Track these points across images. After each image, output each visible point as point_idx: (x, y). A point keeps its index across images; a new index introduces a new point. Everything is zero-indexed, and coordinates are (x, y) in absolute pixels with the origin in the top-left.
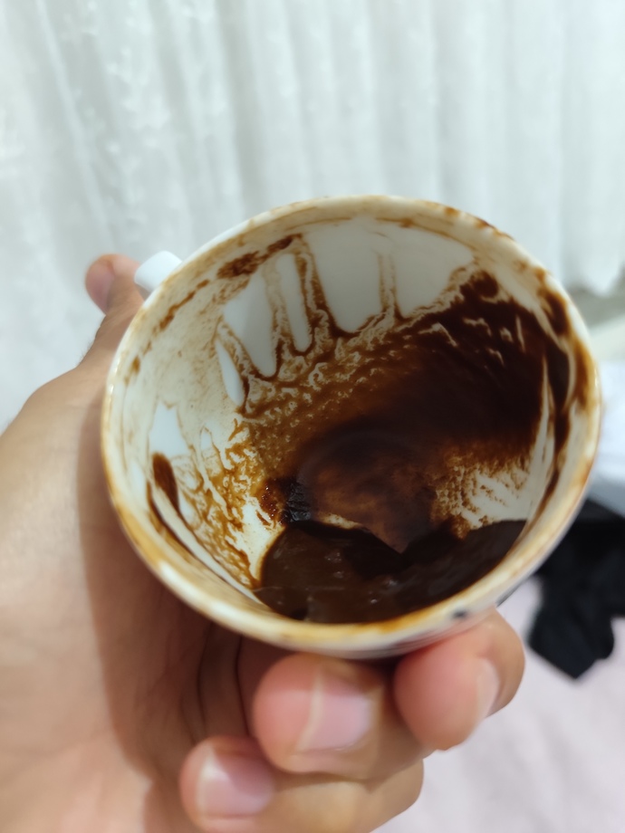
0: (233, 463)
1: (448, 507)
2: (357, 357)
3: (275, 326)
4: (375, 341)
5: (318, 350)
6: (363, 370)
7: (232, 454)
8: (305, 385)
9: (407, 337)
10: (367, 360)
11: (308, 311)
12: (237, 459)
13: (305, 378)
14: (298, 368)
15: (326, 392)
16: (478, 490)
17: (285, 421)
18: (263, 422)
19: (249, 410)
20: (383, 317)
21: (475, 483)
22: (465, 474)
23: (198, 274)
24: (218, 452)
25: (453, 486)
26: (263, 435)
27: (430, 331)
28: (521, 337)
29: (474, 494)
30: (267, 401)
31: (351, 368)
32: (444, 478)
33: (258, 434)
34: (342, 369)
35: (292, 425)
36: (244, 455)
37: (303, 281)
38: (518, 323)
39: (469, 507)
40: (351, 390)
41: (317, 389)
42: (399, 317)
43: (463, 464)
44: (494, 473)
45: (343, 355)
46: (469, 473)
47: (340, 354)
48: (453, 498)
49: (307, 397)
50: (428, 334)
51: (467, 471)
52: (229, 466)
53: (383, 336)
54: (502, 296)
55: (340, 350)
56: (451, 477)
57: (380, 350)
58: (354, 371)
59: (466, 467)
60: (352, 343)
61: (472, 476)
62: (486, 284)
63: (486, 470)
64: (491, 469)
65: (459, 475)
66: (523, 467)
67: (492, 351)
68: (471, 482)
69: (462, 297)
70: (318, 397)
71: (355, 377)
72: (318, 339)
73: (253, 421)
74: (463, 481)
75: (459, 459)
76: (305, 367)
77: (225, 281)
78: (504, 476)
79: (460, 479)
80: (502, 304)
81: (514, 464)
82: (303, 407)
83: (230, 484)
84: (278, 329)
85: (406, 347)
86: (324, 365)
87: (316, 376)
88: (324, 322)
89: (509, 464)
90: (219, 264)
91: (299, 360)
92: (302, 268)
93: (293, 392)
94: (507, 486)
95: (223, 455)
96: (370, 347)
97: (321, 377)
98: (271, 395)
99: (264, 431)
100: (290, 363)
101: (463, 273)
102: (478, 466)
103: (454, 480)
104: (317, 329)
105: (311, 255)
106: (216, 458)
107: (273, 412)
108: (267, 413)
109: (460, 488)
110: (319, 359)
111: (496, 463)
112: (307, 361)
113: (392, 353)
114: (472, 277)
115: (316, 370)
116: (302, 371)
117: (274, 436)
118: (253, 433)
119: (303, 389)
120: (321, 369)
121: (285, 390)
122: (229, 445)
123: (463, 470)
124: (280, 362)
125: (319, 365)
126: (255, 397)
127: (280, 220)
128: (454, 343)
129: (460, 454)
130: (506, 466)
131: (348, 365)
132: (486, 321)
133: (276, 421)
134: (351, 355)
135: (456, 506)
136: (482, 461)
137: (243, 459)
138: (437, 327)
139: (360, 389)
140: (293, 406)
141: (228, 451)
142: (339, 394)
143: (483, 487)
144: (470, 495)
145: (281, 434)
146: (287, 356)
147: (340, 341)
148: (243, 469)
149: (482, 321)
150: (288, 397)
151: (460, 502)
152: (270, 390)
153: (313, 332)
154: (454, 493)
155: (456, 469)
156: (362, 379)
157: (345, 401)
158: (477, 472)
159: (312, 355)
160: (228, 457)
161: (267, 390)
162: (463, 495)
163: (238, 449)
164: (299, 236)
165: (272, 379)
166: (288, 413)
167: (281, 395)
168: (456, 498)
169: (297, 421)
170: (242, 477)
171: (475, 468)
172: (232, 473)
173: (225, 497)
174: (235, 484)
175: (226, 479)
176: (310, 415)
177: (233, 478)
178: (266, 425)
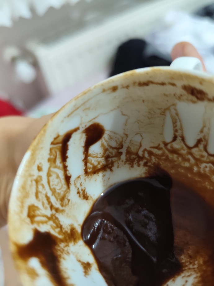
0: (143, 155)
7: (146, 153)
8: (199, 164)
12: (146, 155)
13: (202, 162)
14: (202, 156)
16: (185, 279)
17: (179, 166)
18: (170, 156)
19: (169, 147)
21: (189, 276)
22: (194, 268)
23: (172, 78)
24: (141, 146)
26: (165, 160)
29: (183, 277)
30: (179, 152)
32: (190, 257)
33: (164, 157)
35: (180, 170)
36: (151, 158)
40: (212, 188)
41: (202, 171)
43: (200, 266)
46: (195, 271)
49: (195, 169)
51: (196, 269)
52: (140, 153)
56: (191, 261)
59: (198, 268)
61: (193, 273)
65: (193, 265)
68: (189, 274)
70: (199, 174)
73: (167, 152)
74: (190, 269)
76: (205, 159)
77: (184, 92)
79: (191, 266)
82: (190, 169)
83: (134, 159)
84: (203, 134)
90: (186, 83)
91: (205, 154)
93: (193, 161)
95: (142, 149)
97: (207, 169)
99: (167, 159)
102: (199, 275)
103: (191, 263)
106: (138, 147)
107: (178, 158)
108: (175, 156)
110: (213, 163)
112: (208, 158)
116: (202, 159)
117: (169, 165)
118: (162, 155)
121: (190, 157)
122: (148, 149)
123: (196, 266)
124: (196, 146)
125: (211, 165)
129: (205, 262)
133: (175, 161)
136: (201, 276)
137: (149, 158)
140: (187, 164)
141: (145, 150)
142: (207, 183)
143: (187, 281)
145: (173, 168)
148: (145, 161)
150: (188, 160)
155: (196, 262)
157: (206, 188)
158: (195, 276)
159: (211, 158)
160: (144, 152)
161: (183, 149)
163: (150, 153)
165: (189, 148)
166: (183, 164)
167: (187, 157)
169: (183, 171)
170: (142, 163)
171: (197, 273)
172: (140, 158)
173: (127, 160)
174: (136, 161)
175: (134, 156)
176: (189, 175)
177: (137, 159)
178: (170, 158)
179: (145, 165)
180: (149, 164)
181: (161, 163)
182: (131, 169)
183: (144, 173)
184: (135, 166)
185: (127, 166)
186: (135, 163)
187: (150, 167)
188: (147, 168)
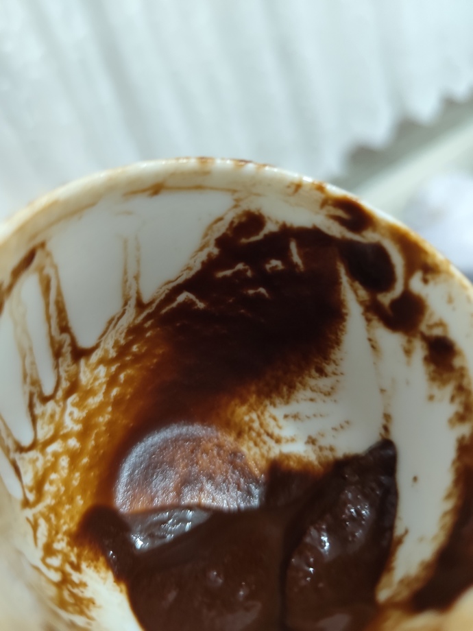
0: (57, 569)
1: (263, 456)
2: (102, 371)
3: (25, 376)
4: (116, 343)
5: (65, 384)
6: (112, 381)
7: (49, 561)
8: (65, 431)
9: (149, 323)
10: (113, 368)
11: (52, 339)
12: (55, 561)
13: (59, 426)
14: (52, 416)
15: (88, 425)
16: (282, 422)
17: (67, 482)
18: (49, 501)
19: (31, 497)
20: (123, 313)
21: (275, 418)
22: (259, 417)
24: (37, 569)
25: (254, 434)
26: (58, 516)
27: (174, 305)
28: (296, 259)
29: (280, 429)
30: (40, 473)
31: (101, 385)
33: (52, 516)
34: (90, 392)
35: (75, 483)
36: (58, 552)
37: (47, 305)
38: (293, 247)
39: (283, 441)
40: (110, 409)
41: (77, 428)
42: (140, 306)
43: (251, 408)
44: (289, 397)
45: (88, 374)
46: (263, 413)
47: (85, 378)
48: (261, 444)
49: (73, 443)
50: (173, 309)
51: (259, 412)
52: (56, 577)
53: (123, 335)
54: (270, 227)
55: (85, 372)
56: (247, 428)
57: (123, 350)
58: (104, 387)
59: (255, 410)
60: (94, 358)
61: (267, 415)
62: (253, 221)
63: (277, 401)
64: (283, 397)
65: (252, 421)
66: (322, 372)
67: (251, 292)
68: (270, 420)
69: (216, 251)
70: (83, 436)
71: (107, 393)
72: (63, 375)
73: (41, 507)
74: (261, 425)
75: (244, 409)
76: (58, 410)
78: (302, 394)
79: (256, 425)
80: (272, 237)
81: (307, 378)
82: (74, 456)
83: (73, 595)
84: (28, 380)
85: (148, 334)
86: (74, 398)
87: (71, 414)
88: (67, 349)
89: (301, 383)
91: (51, 405)
92: (46, 286)
93: (56, 447)
94: (312, 400)
95: (44, 569)
96: (113, 353)
97: (78, 414)
98: (40, 464)
99: (53, 509)
100: (43, 414)
101: (220, 224)
102: (267, 402)
103: (251, 429)
104: (61, 360)
105: (55, 267)
106: (43, 578)
107: (51, 483)
108: (47, 487)
109: (262, 431)
110: (69, 393)
111: (285, 389)
112: (57, 402)
113: (135, 348)
114: (232, 223)
115: (69, 409)
116: (57, 417)
117: (67, 507)
118: (48, 520)
119: (66, 437)
120: (74, 405)
121: (51, 449)
122: (39, 553)
123: (254, 416)
125: (69, 400)
126: (28, 479)
127: (21, 230)
128: (201, 305)
129: (243, 403)
130: (298, 385)
131: (97, 383)
132: (246, 263)
133: (59, 490)
134: (96, 372)
135: (270, 449)
136: (268, 396)
137: (60, 557)
138: (182, 298)
139: (117, 403)
140: (64, 462)
141: (43, 560)
142: (101, 419)
144: (277, 432)
145: (71, 500)
146: (39, 409)
147: (82, 362)
148: (68, 568)
149: (240, 266)
150: (56, 456)
151: (271, 443)
152: (37, 459)
153: (57, 366)
154: (258, 440)
155: (246, 419)
156: (115, 391)
157: (110, 424)
158: (270, 409)
159: (60, 394)
160: (49, 566)
161: (34, 461)
162: (270, 436)
163: (49, 550)
164: (43, 245)
165: (33, 446)
166: (64, 473)
167: (49, 457)
168: (265, 443)
169: (77, 475)
170: (75, 577)
171: (266, 406)
172: (65, 581)
173: (82, 613)
174: (76, 591)
175: (66, 594)
176: (85, 460)
177: (70, 587)
178: (53, 502)
179: (77, 568)
180: (73, 558)
181: (65, 528)
182: (98, 602)
183: (98, 572)
184: (87, 593)
185: (93, 613)
186: (80, 595)
187: (79, 556)
188: (84, 565)
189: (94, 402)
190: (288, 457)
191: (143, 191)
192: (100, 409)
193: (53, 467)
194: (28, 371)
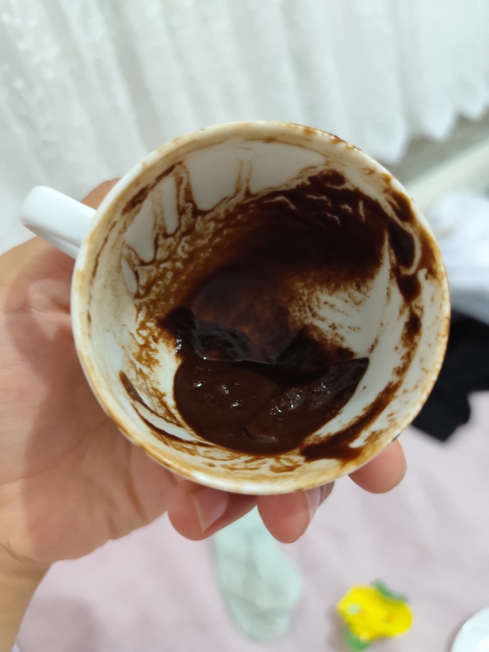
0: (144, 338)
1: (300, 319)
2: (212, 225)
3: (155, 225)
4: (227, 212)
5: (183, 229)
6: (217, 233)
7: (141, 332)
8: (176, 257)
9: (253, 205)
10: (220, 226)
11: (178, 206)
12: (145, 333)
13: (175, 252)
14: (169, 247)
15: (192, 256)
16: (322, 305)
17: (167, 288)
18: (152, 297)
19: (142, 292)
20: (235, 196)
21: (318, 300)
22: (309, 294)
24: (132, 335)
25: (301, 303)
26: (155, 307)
27: (273, 200)
28: (361, 212)
29: (319, 308)
30: (152, 279)
31: (208, 234)
32: (292, 299)
33: (152, 307)
34: (201, 236)
35: (173, 290)
36: (149, 328)
37: (178, 191)
38: (361, 205)
39: (317, 317)
40: (210, 250)
41: (185, 256)
42: (248, 194)
43: (306, 286)
44: (332, 292)
45: (201, 225)
46: (312, 293)
47: (199, 226)
48: (303, 312)
49: (179, 265)
50: (272, 203)
51: (310, 292)
52: (142, 342)
53: (233, 208)
54: (347, 186)
55: (199, 224)
56: (298, 298)
57: (229, 216)
58: (210, 236)
59: (308, 289)
60: (208, 217)
61: (314, 295)
62: (338, 178)
63: (325, 290)
64: (329, 290)
65: (303, 294)
66: (358, 288)
67: (329, 215)
68: (315, 300)
69: (308, 183)
70: (186, 262)
71: (211, 240)
72: (183, 222)
73: (146, 299)
74: (308, 300)
75: (302, 284)
76: (174, 243)
77: (127, 215)
78: (342, 294)
79: (305, 298)
80: (347, 191)
81: (349, 286)
82: (177, 273)
83: (148, 355)
84: (157, 228)
85: (251, 211)
86: (188, 238)
87: (183, 247)
88: (189, 211)
89: (344, 287)
90: (124, 205)
91: (171, 240)
92: (179, 182)
93: (167, 265)
94: (346, 301)
95: (136, 336)
96: (222, 216)
97: (187, 247)
98: (153, 274)
99: (154, 302)
100: (163, 245)
101: (313, 170)
102: (318, 287)
103: (301, 299)
104: (183, 216)
105: (187, 173)
106: (134, 341)
107: (157, 286)
108: (154, 288)
109: (307, 304)
110: (184, 234)
111: (333, 285)
112: (175, 239)
113: (239, 217)
114: (321, 173)
115: (183, 243)
116: (172, 248)
117: (163, 303)
118: (148, 308)
119: (174, 260)
120: (186, 242)
121: (163, 266)
122: (137, 326)
123: (306, 292)
124: (156, 246)
125: (184, 239)
126: (143, 281)
127: (167, 157)
128: (293, 207)
129: (302, 280)
130: (342, 287)
131: (206, 232)
132: (328, 197)
133: (160, 292)
134: (207, 225)
135: (306, 318)
136: (321, 284)
137: (148, 331)
138: (280, 198)
139: (216, 248)
140: (169, 275)
141: (138, 330)
142: (202, 255)
143: (326, 303)
144: (316, 309)
145: (167, 300)
146: (161, 241)
147: (199, 218)
148: (151, 339)
149: (324, 198)
150: (166, 270)
151: (309, 314)
152: (152, 271)
153: (180, 219)
154: (302, 308)
155: (301, 291)
156: (217, 240)
157: (207, 260)
158: (318, 293)
159: (178, 234)
160: (140, 335)
161: (150, 272)
162: (311, 309)
163: (143, 326)
164: (180, 163)
165: (154, 262)
166: (167, 282)
167: (161, 271)
168: (305, 312)
169: (175, 285)
170: (153, 345)
171: (316, 290)
172: (146, 346)
173: (149, 366)
174: (150, 353)
175: (144, 353)
176: (184, 278)
177: (148, 350)
178: (155, 298)
179: (156, 340)
180: (156, 334)
181: (157, 315)
182: (161, 363)
183: (168, 346)
184: (156, 357)
185: (155, 368)
186: (152, 356)
187: (160, 334)
188: (160, 340)
189: (201, 243)
190: (315, 328)
191: (259, 139)
192: (204, 248)
193: (162, 277)
194: (158, 223)
